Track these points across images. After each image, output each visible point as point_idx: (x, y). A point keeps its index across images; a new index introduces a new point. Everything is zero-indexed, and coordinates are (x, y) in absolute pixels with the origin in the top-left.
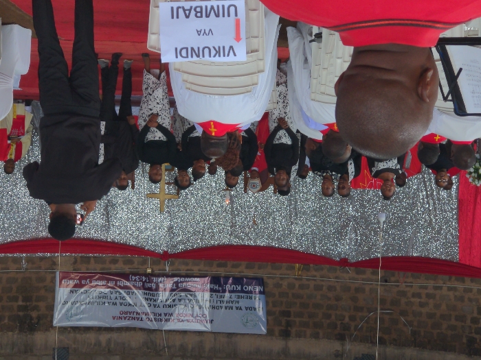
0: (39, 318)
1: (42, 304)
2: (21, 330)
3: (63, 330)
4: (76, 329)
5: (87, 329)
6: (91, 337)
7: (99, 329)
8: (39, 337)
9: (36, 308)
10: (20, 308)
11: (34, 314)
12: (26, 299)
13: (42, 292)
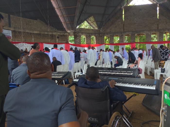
0: (13, 32)
1: (13, 34)
2: (15, 31)
3: (10, 30)
4: (8, 30)
5: (7, 29)
6: (6, 28)
7: (5, 29)
8: (13, 29)
9: (14, 34)
10: (16, 34)
11: (14, 33)
12: (15, 35)
13: (13, 36)
